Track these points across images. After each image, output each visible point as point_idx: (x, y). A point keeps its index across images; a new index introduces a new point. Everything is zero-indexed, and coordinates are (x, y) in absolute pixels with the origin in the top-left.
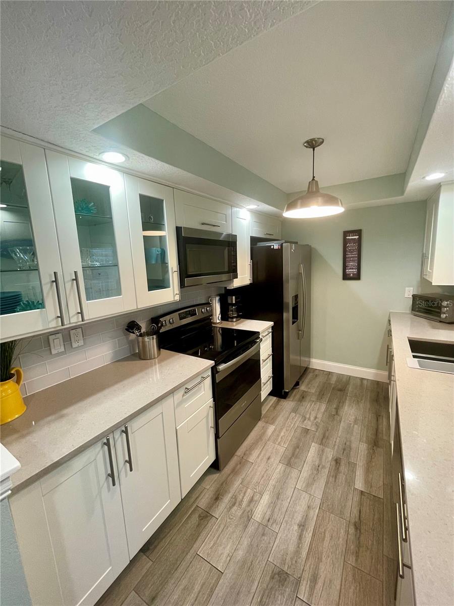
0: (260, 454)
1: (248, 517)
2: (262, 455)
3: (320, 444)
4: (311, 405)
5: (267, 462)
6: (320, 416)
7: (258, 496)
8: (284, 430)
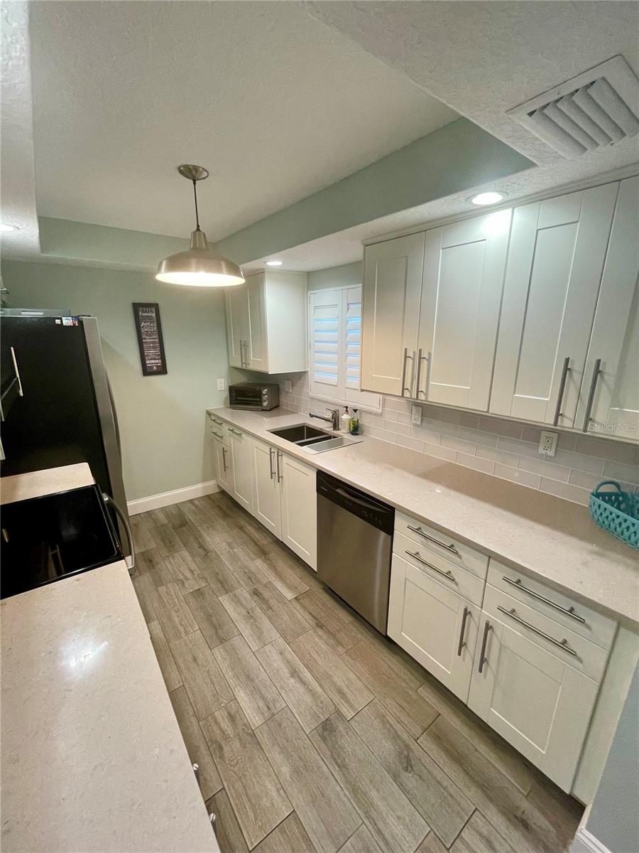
0: (178, 667)
1: (248, 734)
2: (182, 666)
3: (227, 593)
4: (170, 562)
5: (198, 665)
6: (193, 566)
7: (233, 705)
8: (174, 614)
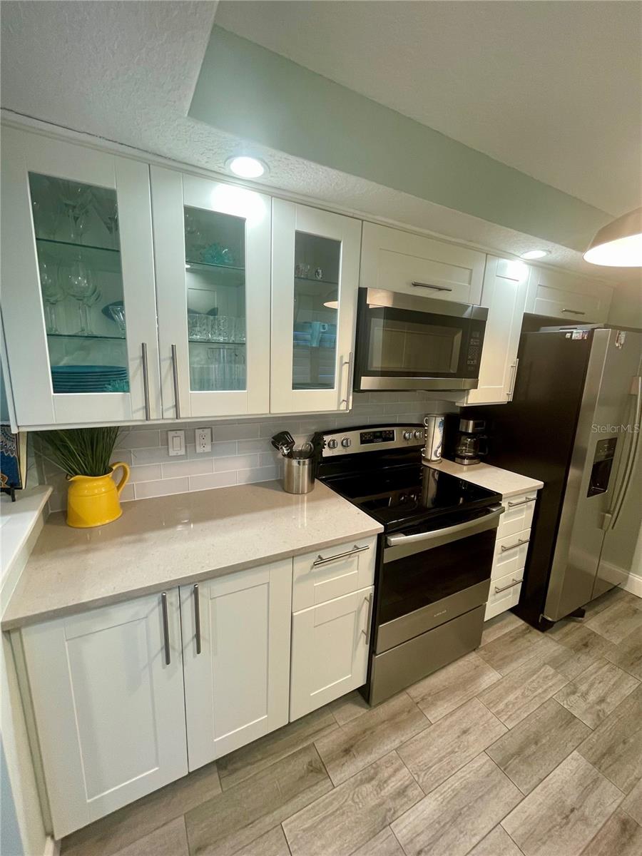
0: (451, 714)
1: (385, 819)
2: (454, 718)
3: (594, 764)
4: (600, 668)
5: (459, 737)
6: (614, 700)
7: (416, 792)
8: (518, 692)
